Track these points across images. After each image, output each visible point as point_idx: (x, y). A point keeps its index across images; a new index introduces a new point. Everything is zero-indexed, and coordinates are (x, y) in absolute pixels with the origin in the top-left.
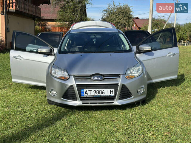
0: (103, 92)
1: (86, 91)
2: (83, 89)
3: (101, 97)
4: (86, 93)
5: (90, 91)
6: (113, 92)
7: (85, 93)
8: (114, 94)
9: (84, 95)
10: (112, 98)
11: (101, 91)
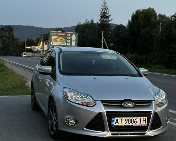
0: (135, 121)
1: (117, 120)
2: (114, 117)
4: (117, 122)
5: (121, 119)
6: (145, 121)
8: (146, 124)
9: (115, 124)
11: (133, 120)
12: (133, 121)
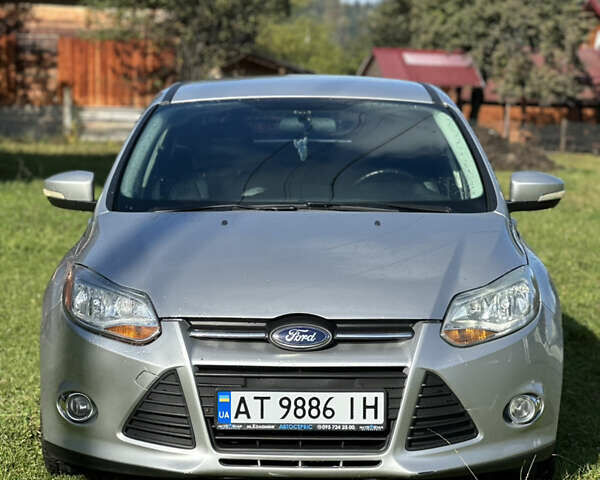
0: (326, 409)
1: (242, 400)
2: (227, 391)
3: (315, 431)
4: (242, 409)
5: (262, 399)
6: (375, 407)
7: (238, 412)
8: (381, 420)
9: (233, 420)
10: (374, 440)
11: (314, 403)
12: (317, 407)
